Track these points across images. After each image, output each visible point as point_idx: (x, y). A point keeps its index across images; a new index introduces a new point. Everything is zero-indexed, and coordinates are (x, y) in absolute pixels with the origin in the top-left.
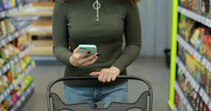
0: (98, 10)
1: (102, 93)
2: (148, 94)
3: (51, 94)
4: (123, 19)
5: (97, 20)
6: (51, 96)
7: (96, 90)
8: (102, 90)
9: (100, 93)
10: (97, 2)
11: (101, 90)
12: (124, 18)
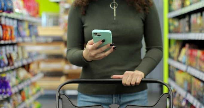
0: (115, 10)
1: (121, 101)
2: (168, 96)
3: (61, 95)
4: (142, 20)
5: (115, 19)
6: (61, 97)
7: (115, 98)
8: (122, 98)
9: (119, 101)
10: (114, 2)
11: (120, 98)
12: (144, 19)
